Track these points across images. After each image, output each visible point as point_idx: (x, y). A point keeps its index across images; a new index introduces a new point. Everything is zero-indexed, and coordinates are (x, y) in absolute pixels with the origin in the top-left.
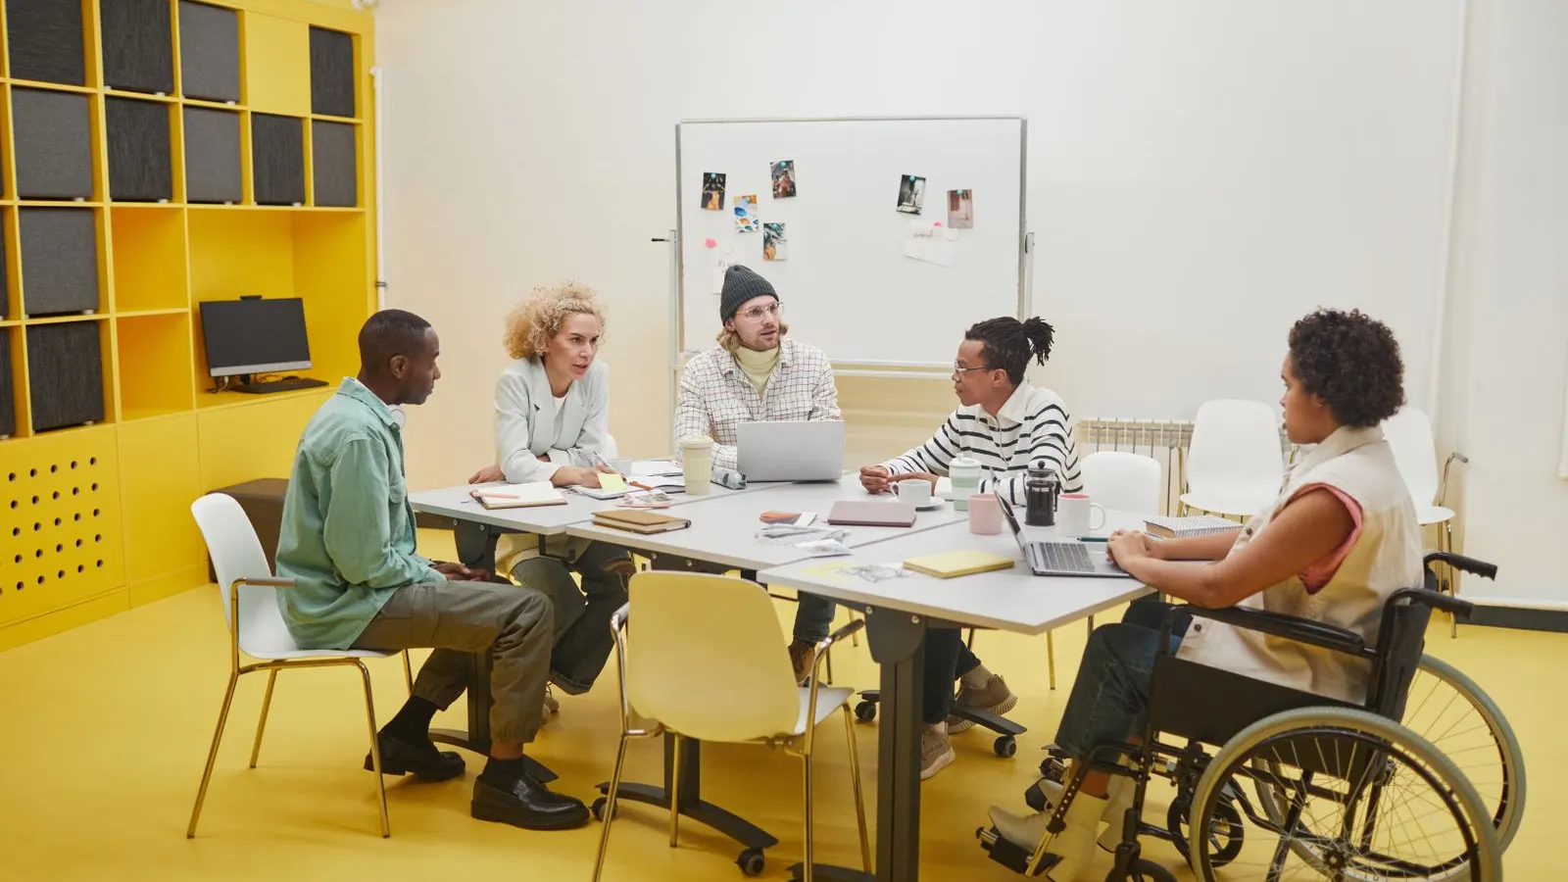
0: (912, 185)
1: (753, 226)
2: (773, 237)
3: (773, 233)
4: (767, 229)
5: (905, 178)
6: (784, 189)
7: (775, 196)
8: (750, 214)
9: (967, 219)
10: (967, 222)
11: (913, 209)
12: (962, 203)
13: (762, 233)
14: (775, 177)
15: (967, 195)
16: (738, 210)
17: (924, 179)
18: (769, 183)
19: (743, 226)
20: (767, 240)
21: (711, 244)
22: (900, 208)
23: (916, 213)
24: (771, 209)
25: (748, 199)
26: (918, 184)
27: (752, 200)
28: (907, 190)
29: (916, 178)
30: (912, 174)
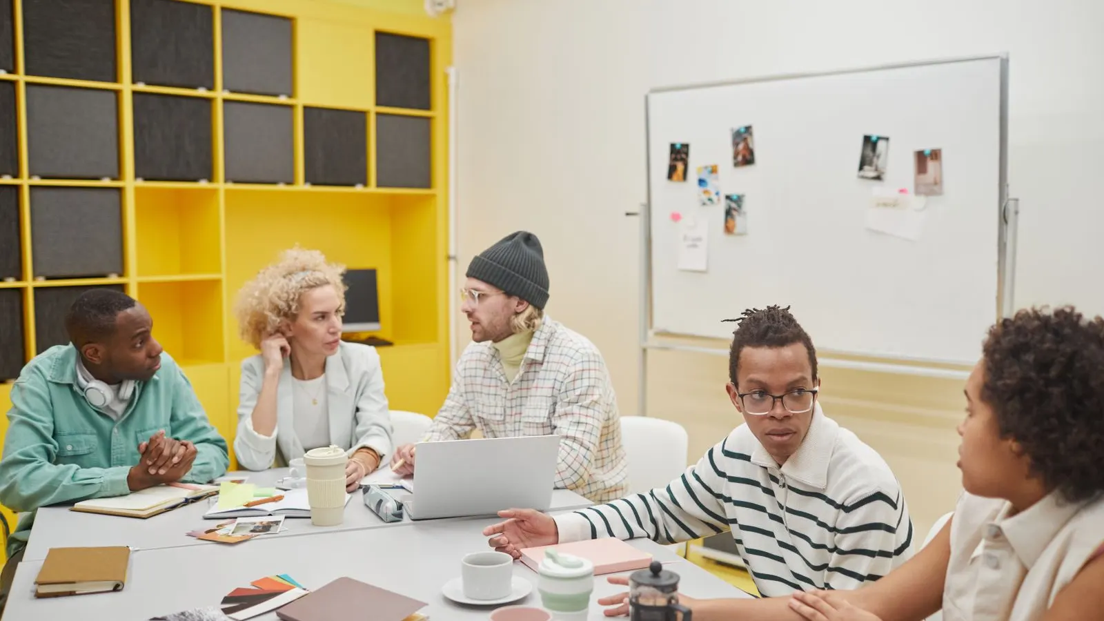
0: (874, 145)
1: (714, 198)
2: (735, 209)
3: (734, 205)
4: (728, 201)
5: (867, 139)
6: (744, 157)
7: (736, 165)
8: (712, 184)
9: (936, 183)
10: (936, 188)
11: (873, 174)
12: (931, 165)
13: (722, 206)
14: (736, 144)
15: (935, 155)
16: (702, 182)
17: (887, 139)
18: (729, 151)
19: (704, 197)
20: (728, 213)
21: (676, 217)
22: (862, 173)
23: (878, 178)
24: (732, 180)
25: (710, 169)
26: (881, 145)
27: (714, 170)
28: (869, 152)
29: (879, 138)
30: (874, 135)
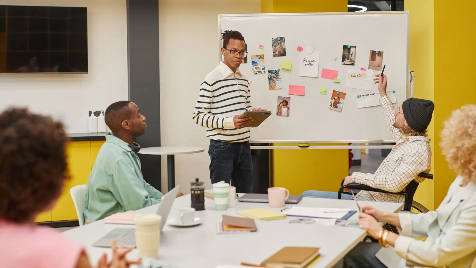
0: (349, 50)
1: (263, 71)
2: (274, 77)
3: (273, 75)
4: (270, 74)
5: (345, 47)
6: (279, 52)
7: (274, 56)
8: (260, 64)
9: (379, 66)
11: (350, 63)
12: (377, 58)
13: (266, 75)
14: (274, 45)
15: (380, 54)
16: (254, 63)
17: (355, 47)
18: (271, 49)
19: (256, 71)
20: (270, 79)
22: (344, 62)
23: (352, 64)
24: (272, 63)
25: (259, 57)
26: (352, 50)
27: (261, 57)
28: (346, 53)
29: (351, 47)
30: (349, 44)
